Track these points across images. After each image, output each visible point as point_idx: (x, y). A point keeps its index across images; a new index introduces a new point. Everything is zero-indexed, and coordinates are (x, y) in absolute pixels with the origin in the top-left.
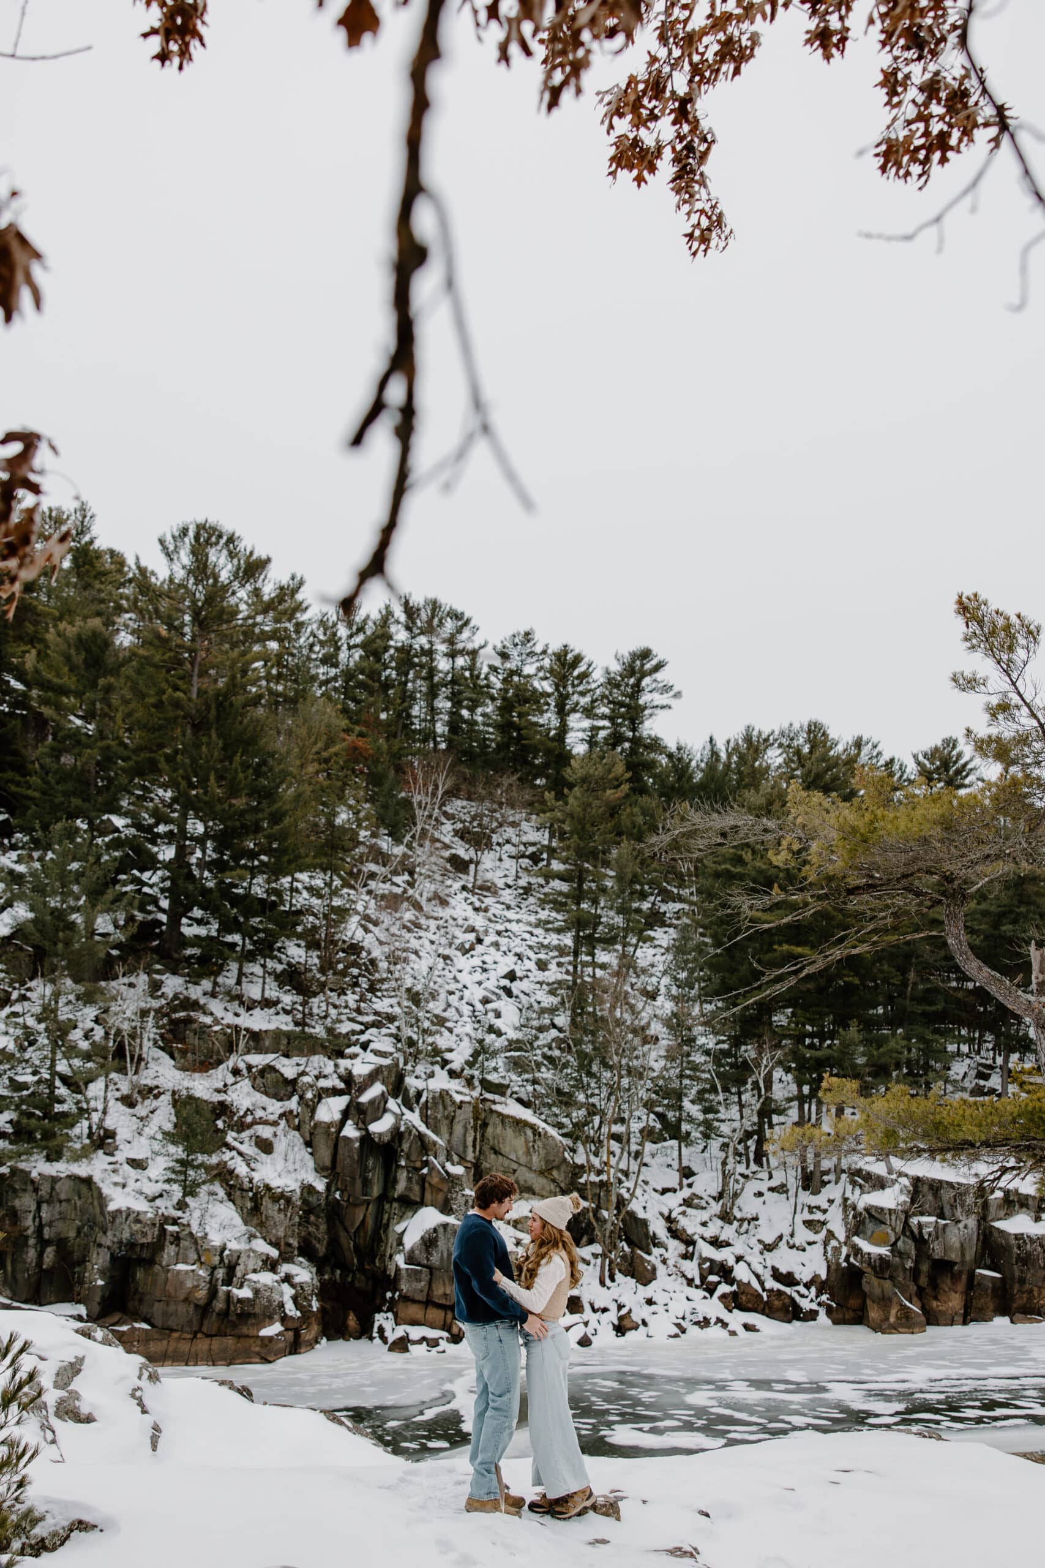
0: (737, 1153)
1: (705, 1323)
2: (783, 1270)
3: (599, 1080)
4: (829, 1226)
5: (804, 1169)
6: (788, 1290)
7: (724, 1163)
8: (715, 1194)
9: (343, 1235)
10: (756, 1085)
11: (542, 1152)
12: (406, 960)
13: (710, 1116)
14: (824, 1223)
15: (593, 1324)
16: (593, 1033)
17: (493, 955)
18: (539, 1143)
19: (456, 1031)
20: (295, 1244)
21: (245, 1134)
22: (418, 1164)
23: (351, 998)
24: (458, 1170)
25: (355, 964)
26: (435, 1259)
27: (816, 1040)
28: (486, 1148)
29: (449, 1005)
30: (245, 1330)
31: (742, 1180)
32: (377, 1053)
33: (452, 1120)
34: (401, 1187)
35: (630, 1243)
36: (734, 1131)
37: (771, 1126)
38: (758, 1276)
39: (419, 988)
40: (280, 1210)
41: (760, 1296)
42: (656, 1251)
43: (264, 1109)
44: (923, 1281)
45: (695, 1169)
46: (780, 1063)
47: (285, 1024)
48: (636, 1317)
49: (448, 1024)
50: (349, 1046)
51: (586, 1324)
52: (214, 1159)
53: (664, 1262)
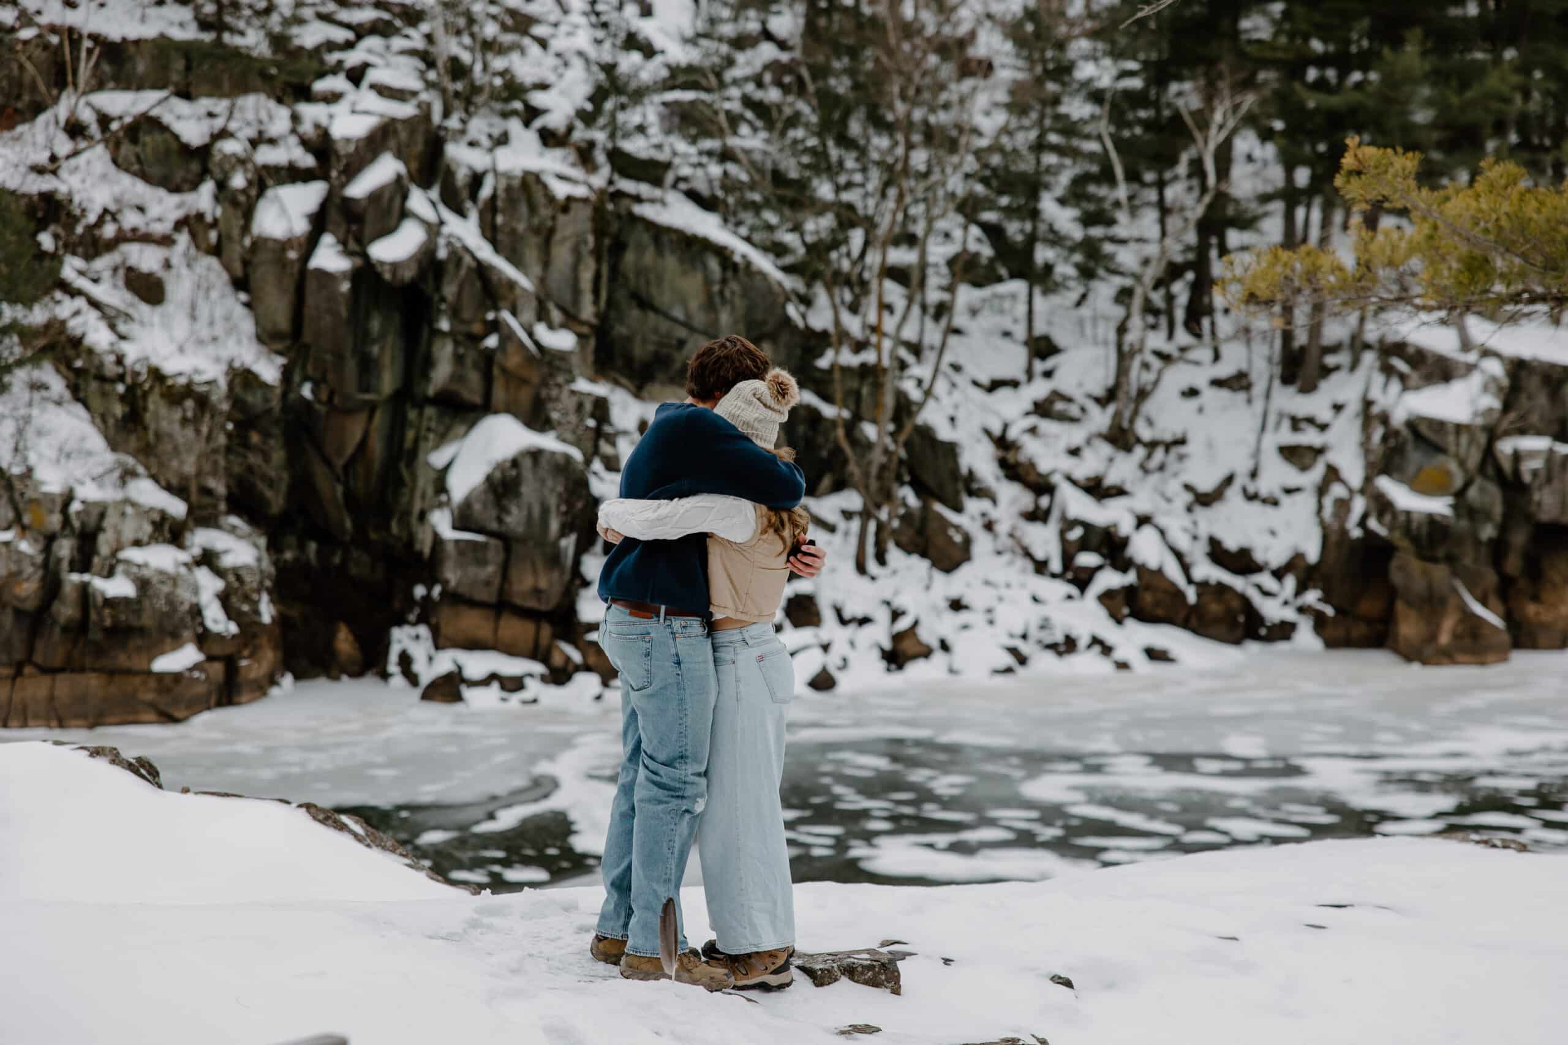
0: (1149, 309)
1: (1068, 646)
2: (1231, 543)
3: (862, 152)
4: (1332, 457)
5: (1287, 337)
6: (1237, 583)
7: (1122, 329)
8: (1099, 391)
9: (320, 472)
10: (1197, 169)
11: (738, 301)
13: (1097, 232)
14: (1320, 451)
15: (840, 648)
16: (854, 53)
18: (734, 286)
19: (556, 45)
20: (219, 487)
21: (102, 264)
22: (477, 328)
24: (562, 340)
26: (515, 519)
27: (1331, 74)
28: (621, 295)
30: (122, 660)
31: (1156, 363)
32: (383, 91)
33: (547, 236)
34: (442, 373)
35: (921, 490)
36: (1146, 262)
37: (1223, 251)
38: (1179, 555)
40: (185, 421)
41: (1180, 595)
42: (973, 506)
43: (141, 209)
44: (1513, 564)
45: (1059, 338)
46: (1251, 120)
47: (177, 25)
48: (927, 635)
49: (539, 30)
50: (321, 75)
51: (826, 648)
52: (38, 316)
53: (989, 526)
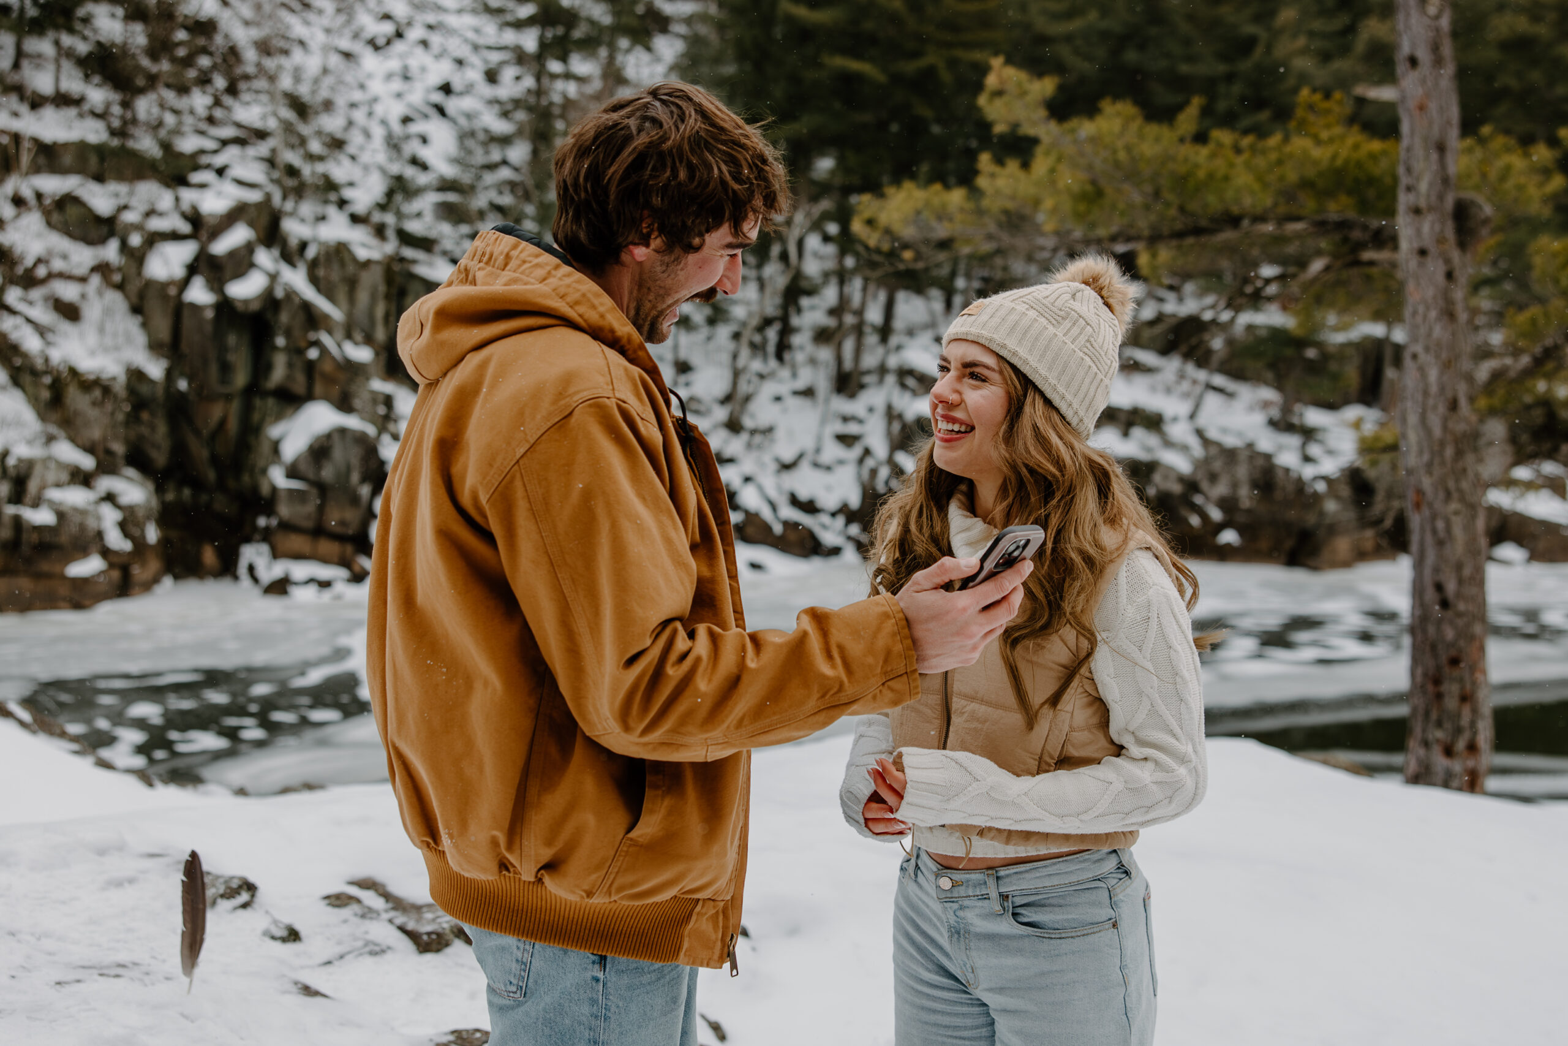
0: (753, 346)
2: (803, 495)
4: (867, 441)
5: (840, 364)
6: (807, 521)
7: (735, 357)
8: (720, 396)
9: (192, 440)
10: (784, 255)
12: (286, 52)
14: (859, 437)
17: (418, 59)
19: (362, 159)
20: (119, 448)
21: (36, 294)
22: (303, 344)
23: (200, 101)
24: (362, 354)
25: (205, 51)
26: (327, 473)
29: (350, 123)
31: (755, 379)
32: (240, 183)
33: (352, 284)
34: (279, 373)
36: (750, 315)
37: (799, 311)
38: (770, 503)
39: (304, 91)
40: (93, 403)
43: (65, 257)
45: (695, 360)
46: (817, 226)
47: (93, 132)
49: (350, 149)
50: (195, 170)
